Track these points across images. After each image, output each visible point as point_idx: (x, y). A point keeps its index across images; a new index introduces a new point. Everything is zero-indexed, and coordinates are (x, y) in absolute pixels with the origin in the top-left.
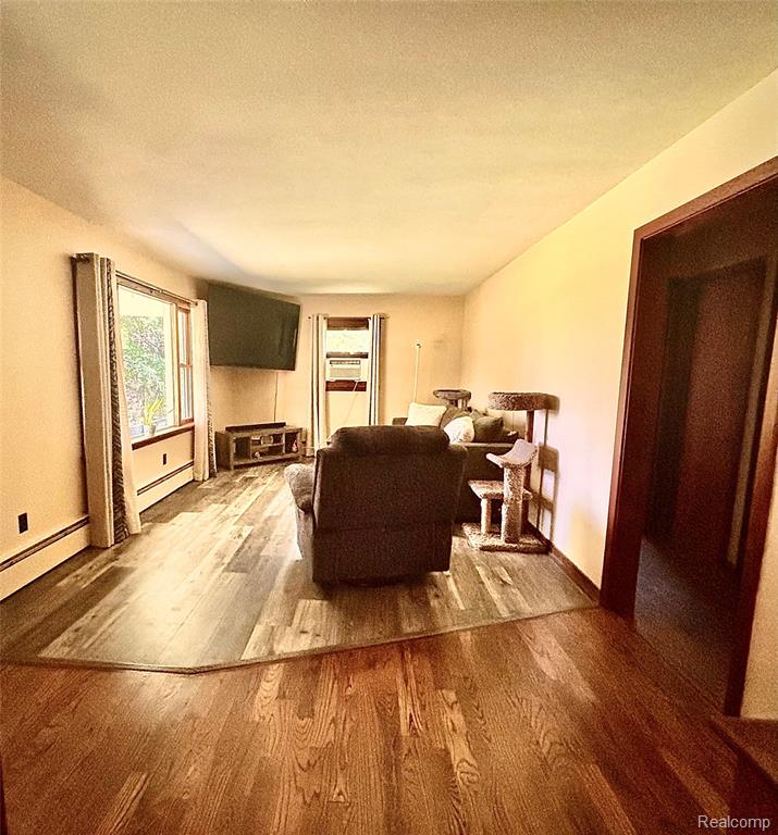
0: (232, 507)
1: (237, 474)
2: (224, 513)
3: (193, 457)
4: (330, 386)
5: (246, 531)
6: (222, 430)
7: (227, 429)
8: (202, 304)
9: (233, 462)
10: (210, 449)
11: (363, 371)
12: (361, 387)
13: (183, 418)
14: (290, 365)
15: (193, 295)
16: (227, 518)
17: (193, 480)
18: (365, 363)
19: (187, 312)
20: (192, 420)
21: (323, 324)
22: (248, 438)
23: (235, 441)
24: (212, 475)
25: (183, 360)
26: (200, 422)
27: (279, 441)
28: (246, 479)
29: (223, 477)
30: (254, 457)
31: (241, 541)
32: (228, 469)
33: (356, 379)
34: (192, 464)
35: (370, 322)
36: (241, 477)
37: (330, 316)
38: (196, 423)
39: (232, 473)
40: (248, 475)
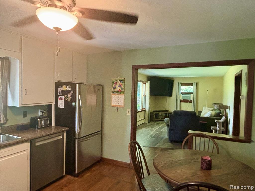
0: (154, 128)
1: (155, 123)
2: (152, 129)
3: (145, 117)
4: (181, 101)
5: (157, 132)
6: (152, 111)
7: (153, 111)
8: (149, 82)
9: (154, 119)
10: (149, 116)
11: (192, 97)
12: (191, 102)
13: (143, 108)
14: (170, 95)
15: (147, 80)
16: (152, 130)
17: (145, 123)
18: (192, 95)
19: (145, 84)
20: (145, 108)
21: (180, 85)
22: (158, 114)
23: (155, 115)
24: (149, 122)
25: (144, 95)
26: (147, 109)
27: (166, 115)
28: (157, 124)
29: (152, 123)
30: (160, 119)
31: (155, 134)
32: (153, 121)
33: (189, 99)
34: (145, 119)
35: (194, 84)
36: (156, 123)
37: (182, 82)
38: (146, 109)
39: (154, 122)
40: (157, 123)
